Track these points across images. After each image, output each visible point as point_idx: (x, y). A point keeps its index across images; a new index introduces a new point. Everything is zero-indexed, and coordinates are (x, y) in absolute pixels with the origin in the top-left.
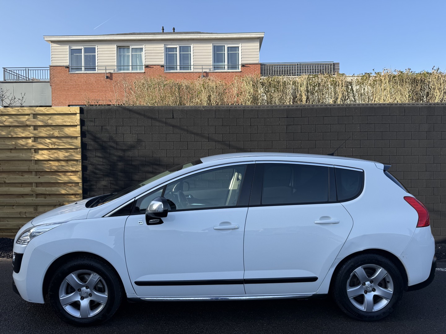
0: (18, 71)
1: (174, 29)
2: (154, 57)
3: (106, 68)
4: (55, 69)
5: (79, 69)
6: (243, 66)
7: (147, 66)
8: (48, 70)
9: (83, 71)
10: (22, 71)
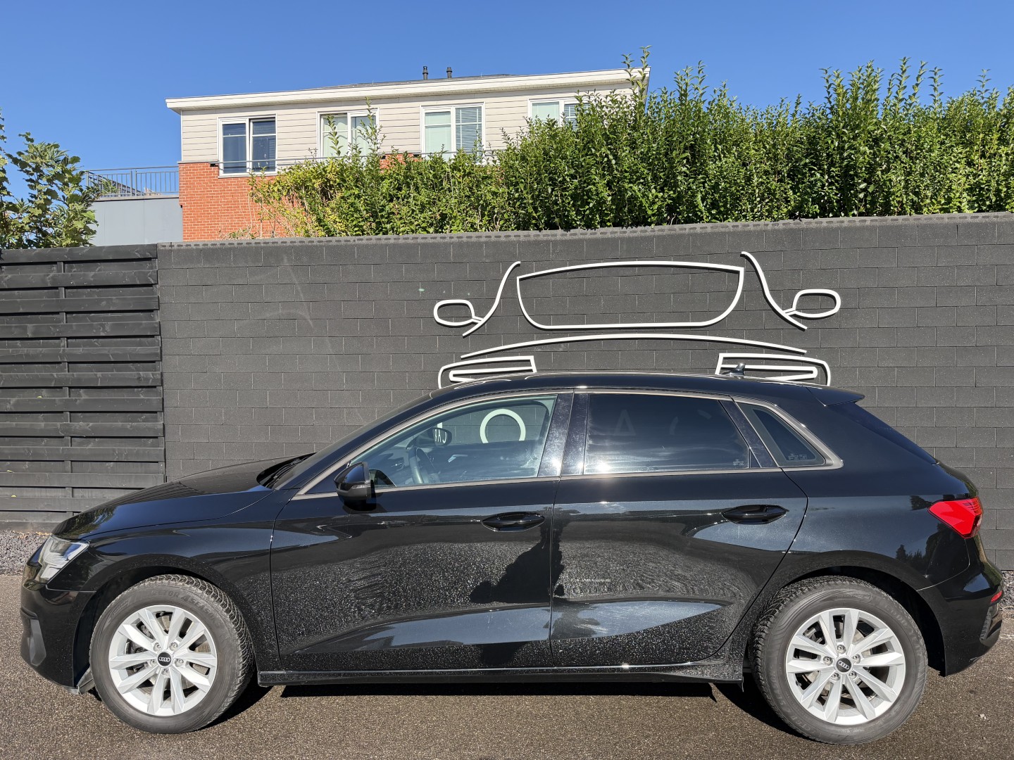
2: (400, 135)
4: (190, 170)
5: (239, 169)
7: (382, 157)
8: (175, 172)
9: (249, 172)
10: (124, 176)
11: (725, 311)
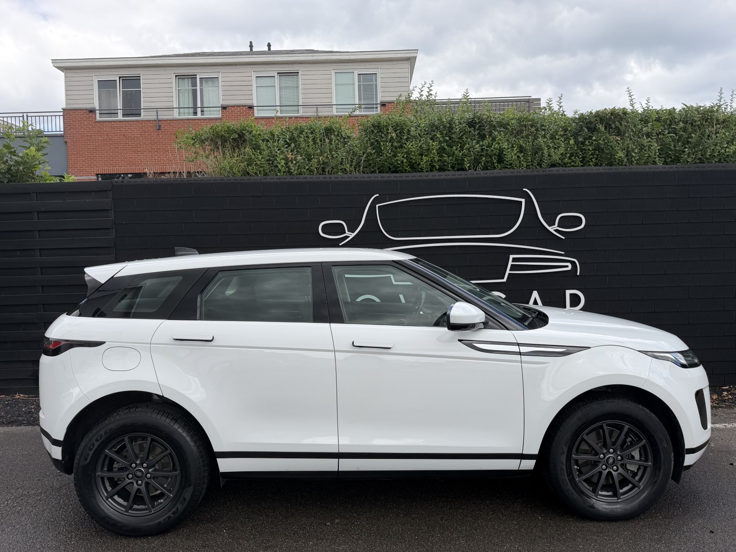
0: (9, 119)
1: (269, 45)
2: (237, 93)
3: (157, 111)
4: (72, 115)
5: (113, 115)
6: (383, 105)
7: (224, 108)
8: (60, 116)
9: (120, 117)
10: (17, 118)
11: (512, 228)
